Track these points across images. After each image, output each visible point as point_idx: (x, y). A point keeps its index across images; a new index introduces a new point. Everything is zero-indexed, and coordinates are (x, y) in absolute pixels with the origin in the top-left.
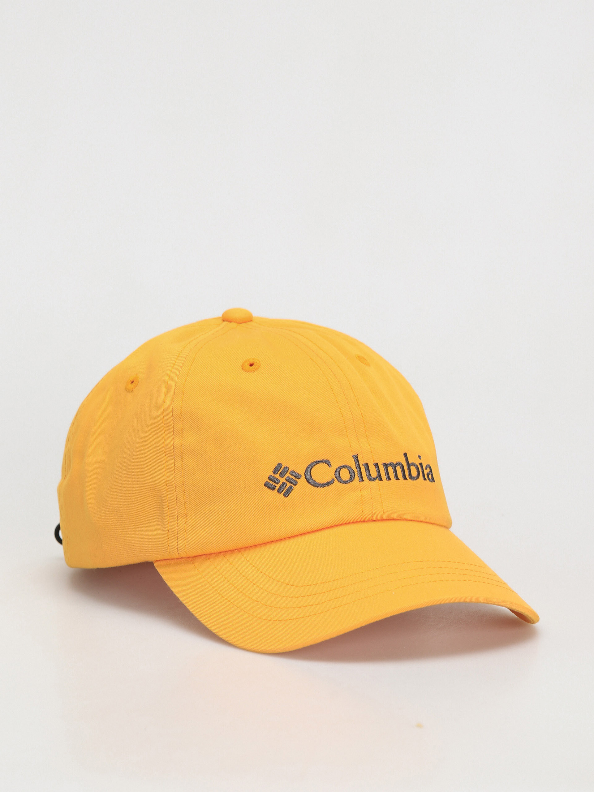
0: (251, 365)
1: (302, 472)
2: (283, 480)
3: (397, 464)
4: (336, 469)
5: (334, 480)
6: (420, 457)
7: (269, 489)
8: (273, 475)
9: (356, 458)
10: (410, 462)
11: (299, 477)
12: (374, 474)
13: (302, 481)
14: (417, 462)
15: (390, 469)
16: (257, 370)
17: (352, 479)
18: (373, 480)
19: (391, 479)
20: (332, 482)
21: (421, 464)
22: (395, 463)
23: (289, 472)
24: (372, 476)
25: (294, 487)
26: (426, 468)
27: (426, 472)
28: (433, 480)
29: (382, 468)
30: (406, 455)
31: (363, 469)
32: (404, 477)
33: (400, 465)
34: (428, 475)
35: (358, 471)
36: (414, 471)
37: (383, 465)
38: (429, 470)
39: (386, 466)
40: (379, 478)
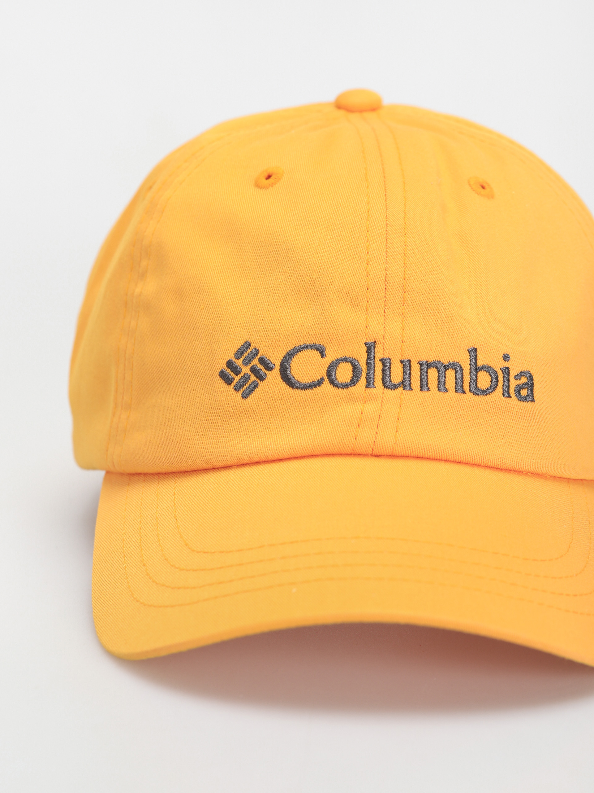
0: (269, 177)
1: (276, 359)
2: (246, 370)
3: (449, 364)
4: (331, 362)
5: (324, 380)
6: (506, 358)
7: (224, 382)
8: (234, 359)
9: (370, 348)
10: (480, 364)
11: (269, 368)
12: (397, 375)
13: (274, 376)
14: (498, 364)
15: (433, 373)
16: (272, 186)
17: (354, 382)
18: (394, 387)
19: (431, 389)
20: (319, 383)
21: (508, 369)
22: (446, 362)
23: (257, 358)
24: (392, 381)
25: (261, 383)
26: (517, 377)
27: (514, 383)
28: (530, 398)
29: (416, 370)
30: (474, 352)
31: (379, 366)
32: (459, 388)
33: (455, 366)
34: (519, 390)
35: (368, 369)
36: (484, 380)
37: (420, 364)
38: (524, 380)
39: (425, 366)
40: (405, 384)
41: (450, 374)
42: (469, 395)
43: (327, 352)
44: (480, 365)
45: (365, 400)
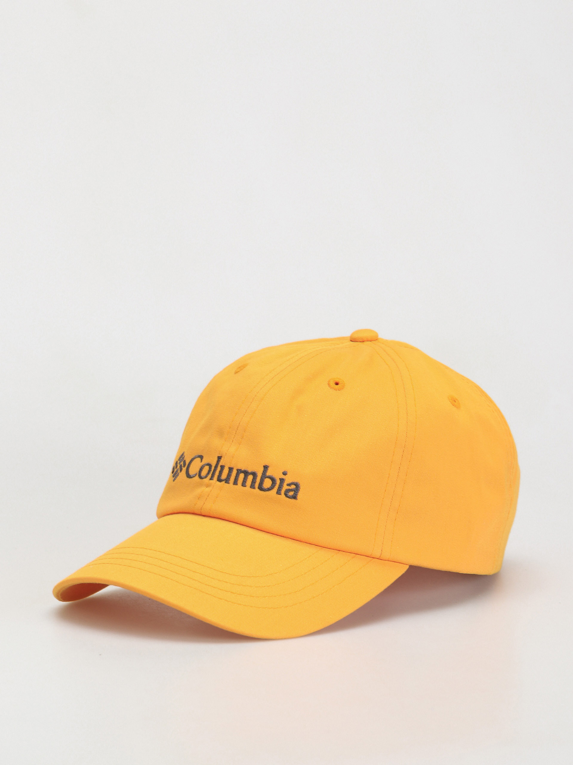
4: (203, 465)
5: (197, 474)
6: (284, 474)
9: (219, 459)
11: (185, 466)
12: (225, 474)
17: (207, 476)
19: (239, 484)
20: (195, 475)
21: (282, 479)
22: (250, 471)
24: (222, 477)
26: (289, 485)
27: (285, 487)
28: (295, 497)
29: (234, 472)
30: (266, 468)
31: (219, 469)
32: (252, 486)
33: (254, 474)
34: (287, 491)
35: (214, 471)
36: (267, 483)
37: (237, 470)
38: (293, 487)
39: (239, 471)
40: (227, 481)
41: (250, 478)
42: (257, 490)
43: (203, 460)
44: (267, 475)
45: (208, 486)
